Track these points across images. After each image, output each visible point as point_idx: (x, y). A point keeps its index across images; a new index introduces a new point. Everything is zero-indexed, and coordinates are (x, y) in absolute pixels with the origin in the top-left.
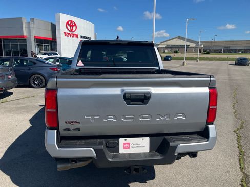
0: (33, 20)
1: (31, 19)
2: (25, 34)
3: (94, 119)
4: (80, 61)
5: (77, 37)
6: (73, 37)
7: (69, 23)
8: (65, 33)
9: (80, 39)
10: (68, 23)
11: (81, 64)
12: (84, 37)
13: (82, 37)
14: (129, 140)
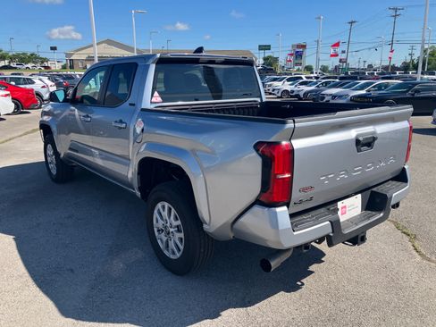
3: (328, 179)
4: (156, 94)
11: (157, 98)
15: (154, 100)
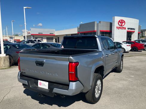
0: (100, 22)
1: (99, 22)
2: (95, 29)
5: (125, 29)
6: (122, 29)
7: (121, 21)
8: (117, 27)
9: (127, 30)
10: (119, 21)
11: (63, 47)
12: (130, 28)
13: (128, 29)
14: (42, 82)
15: (62, 47)
